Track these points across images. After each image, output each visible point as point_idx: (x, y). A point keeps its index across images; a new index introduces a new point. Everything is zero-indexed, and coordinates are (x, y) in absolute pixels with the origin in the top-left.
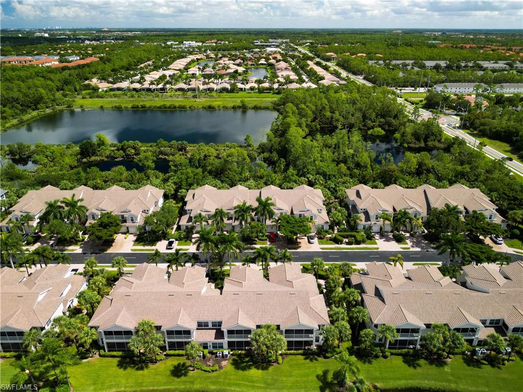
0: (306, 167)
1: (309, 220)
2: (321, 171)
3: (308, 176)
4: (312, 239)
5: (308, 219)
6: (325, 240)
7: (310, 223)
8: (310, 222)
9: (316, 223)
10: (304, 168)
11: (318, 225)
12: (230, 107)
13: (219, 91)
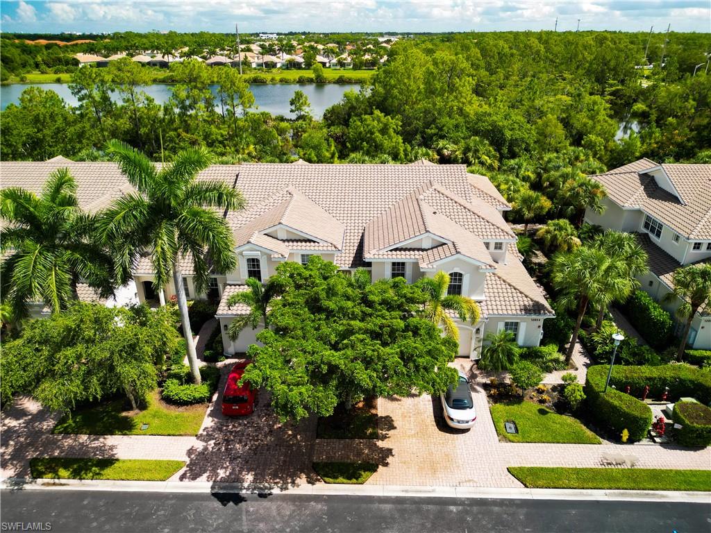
0: (434, 121)
1: (444, 295)
2: (483, 126)
3: (441, 143)
4: (459, 404)
5: (434, 291)
6: (530, 407)
7: (450, 314)
8: (447, 305)
9: (482, 312)
10: (427, 125)
11: (492, 320)
12: (295, 80)
13: (284, 67)
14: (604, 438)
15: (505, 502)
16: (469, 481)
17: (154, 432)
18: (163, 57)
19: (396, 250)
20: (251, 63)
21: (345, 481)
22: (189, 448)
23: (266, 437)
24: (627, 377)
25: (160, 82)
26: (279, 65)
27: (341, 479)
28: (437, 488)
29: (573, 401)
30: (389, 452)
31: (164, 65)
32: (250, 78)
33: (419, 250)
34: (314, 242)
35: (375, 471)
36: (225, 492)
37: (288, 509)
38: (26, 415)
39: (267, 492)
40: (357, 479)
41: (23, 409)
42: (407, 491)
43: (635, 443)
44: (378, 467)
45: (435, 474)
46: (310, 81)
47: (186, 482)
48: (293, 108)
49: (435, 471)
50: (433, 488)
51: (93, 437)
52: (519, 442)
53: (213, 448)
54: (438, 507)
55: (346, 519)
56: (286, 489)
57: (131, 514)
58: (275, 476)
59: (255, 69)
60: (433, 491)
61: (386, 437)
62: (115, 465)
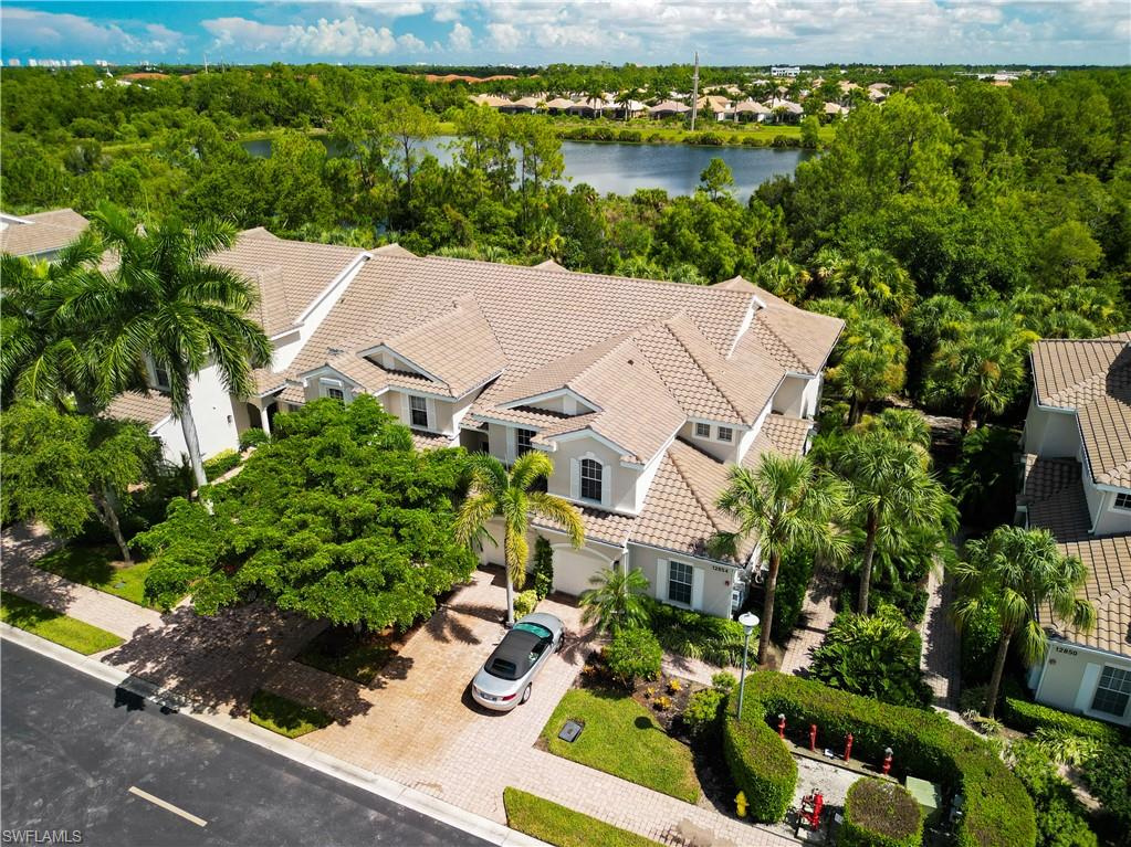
4: (502, 669)
6: (630, 708)
9: (623, 535)
11: (644, 552)
12: (768, 142)
13: (769, 121)
14: (709, 797)
15: (454, 834)
16: (435, 786)
17: (123, 595)
18: (588, 101)
19: (522, 408)
20: (717, 113)
21: (273, 726)
22: (142, 625)
23: (237, 638)
24: (811, 705)
25: (566, 138)
26: (761, 118)
27: (270, 722)
28: (381, 779)
29: (688, 718)
30: (365, 707)
31: (588, 114)
32: (697, 137)
33: (555, 414)
34: (427, 379)
35: (323, 726)
36: (133, 691)
37: (177, 735)
38: (28, 538)
39: (176, 707)
40: (289, 729)
41: (30, 531)
42: (337, 769)
43: (758, 825)
44: (331, 723)
45: (396, 759)
46: (794, 144)
47: (106, 666)
48: (704, 185)
49: (400, 753)
50: (374, 777)
51: (65, 581)
52: (561, 756)
53: (167, 634)
54: (355, 805)
55: (227, 774)
56: (200, 712)
57: (19, 681)
58: (202, 692)
59: (721, 122)
60: (373, 781)
61: (381, 687)
62: (56, 620)
